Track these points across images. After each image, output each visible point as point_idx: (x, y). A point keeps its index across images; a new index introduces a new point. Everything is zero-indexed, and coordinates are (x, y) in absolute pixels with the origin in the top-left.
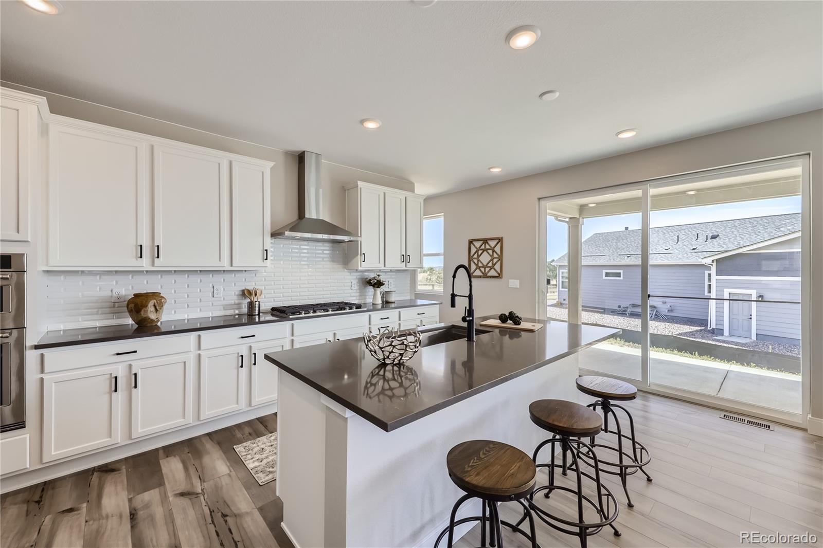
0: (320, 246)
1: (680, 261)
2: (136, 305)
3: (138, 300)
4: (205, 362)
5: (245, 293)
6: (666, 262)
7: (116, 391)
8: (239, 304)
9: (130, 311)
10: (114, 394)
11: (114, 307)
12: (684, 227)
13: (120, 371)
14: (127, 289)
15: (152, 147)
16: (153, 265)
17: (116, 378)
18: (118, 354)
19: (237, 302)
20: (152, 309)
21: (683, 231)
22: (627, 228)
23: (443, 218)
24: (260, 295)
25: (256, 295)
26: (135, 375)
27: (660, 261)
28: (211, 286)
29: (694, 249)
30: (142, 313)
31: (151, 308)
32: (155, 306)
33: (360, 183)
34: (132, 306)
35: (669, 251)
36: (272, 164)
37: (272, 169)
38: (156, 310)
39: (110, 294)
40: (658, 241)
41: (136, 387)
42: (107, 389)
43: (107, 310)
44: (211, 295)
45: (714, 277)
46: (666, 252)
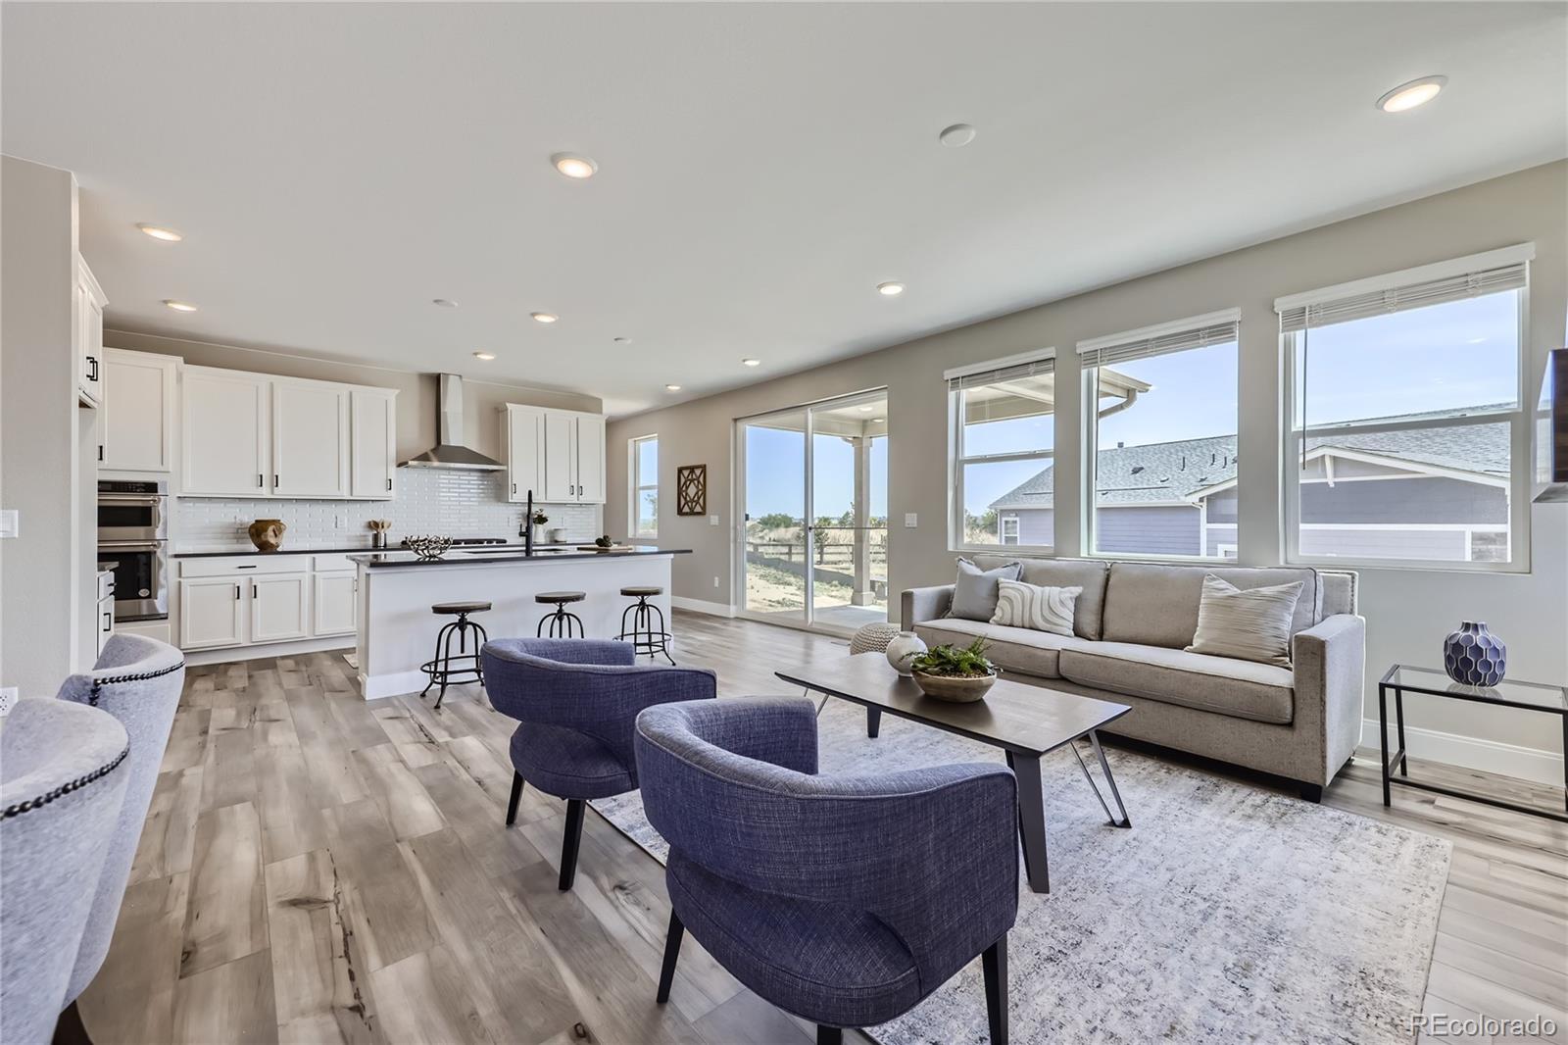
0: (465, 476)
1: (1176, 500)
2: (257, 530)
3: (259, 525)
4: (320, 583)
5: (374, 526)
6: (1155, 502)
7: (238, 598)
8: (365, 536)
9: (252, 536)
10: (237, 601)
11: (238, 532)
12: (1202, 443)
13: (243, 582)
14: (249, 515)
15: (272, 385)
16: (272, 493)
17: (238, 587)
18: (240, 567)
19: (363, 534)
20: (272, 534)
21: (1199, 450)
22: (1121, 445)
23: (656, 441)
24: (388, 527)
25: (383, 527)
26: (255, 587)
27: (1147, 500)
28: (334, 516)
29: (1202, 480)
30: (263, 536)
31: (270, 532)
32: (274, 531)
33: (509, 406)
34: (253, 530)
35: (1165, 484)
36: (397, 391)
37: (398, 396)
38: (276, 536)
39: (233, 520)
40: (1157, 467)
41: (255, 597)
42: (232, 596)
43: (231, 536)
44: (334, 525)
45: (1204, 526)
46: (1160, 484)
